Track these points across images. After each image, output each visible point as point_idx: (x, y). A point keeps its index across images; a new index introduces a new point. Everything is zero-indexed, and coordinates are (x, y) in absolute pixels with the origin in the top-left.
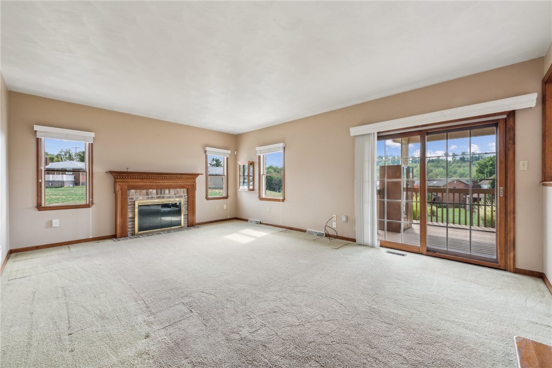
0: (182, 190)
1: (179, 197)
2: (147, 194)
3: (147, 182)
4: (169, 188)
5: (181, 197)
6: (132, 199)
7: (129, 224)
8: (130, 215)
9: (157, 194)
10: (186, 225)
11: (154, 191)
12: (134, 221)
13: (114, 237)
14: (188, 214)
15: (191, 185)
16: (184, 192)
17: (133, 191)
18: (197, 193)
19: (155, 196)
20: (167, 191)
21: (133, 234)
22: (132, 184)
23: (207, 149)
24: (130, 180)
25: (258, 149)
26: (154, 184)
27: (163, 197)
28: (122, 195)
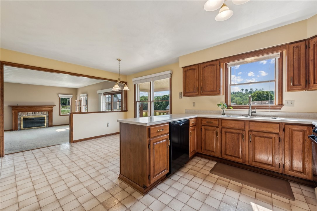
0: (46, 112)
1: (44, 115)
2: (28, 114)
3: (27, 109)
4: (39, 111)
5: (45, 115)
6: (20, 116)
7: (19, 126)
8: (19, 122)
9: (32, 114)
10: (48, 126)
11: (31, 113)
12: (21, 124)
13: (11, 130)
14: (49, 122)
15: (50, 110)
16: (46, 113)
17: (20, 113)
18: (53, 113)
19: (32, 115)
20: (37, 113)
21: (21, 129)
22: (20, 110)
23: (59, 95)
24: (19, 109)
25: (81, 95)
26: (31, 110)
27: (36, 115)
28: (15, 114)
